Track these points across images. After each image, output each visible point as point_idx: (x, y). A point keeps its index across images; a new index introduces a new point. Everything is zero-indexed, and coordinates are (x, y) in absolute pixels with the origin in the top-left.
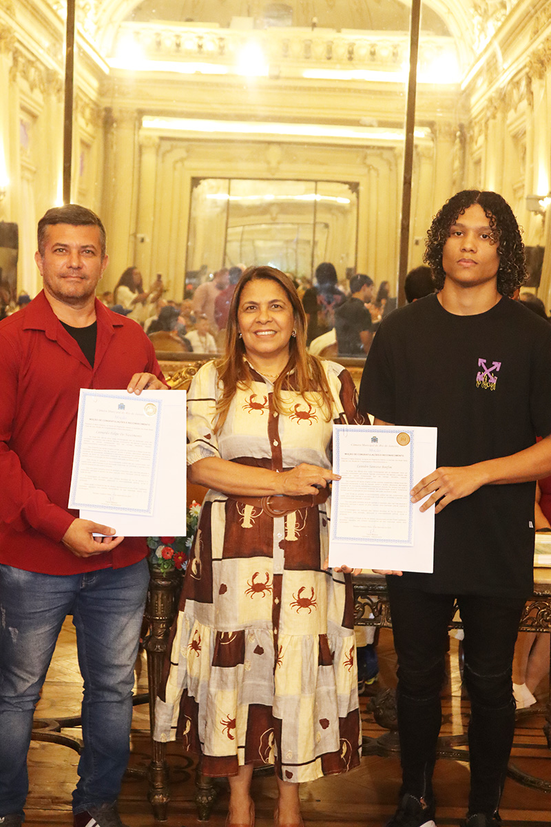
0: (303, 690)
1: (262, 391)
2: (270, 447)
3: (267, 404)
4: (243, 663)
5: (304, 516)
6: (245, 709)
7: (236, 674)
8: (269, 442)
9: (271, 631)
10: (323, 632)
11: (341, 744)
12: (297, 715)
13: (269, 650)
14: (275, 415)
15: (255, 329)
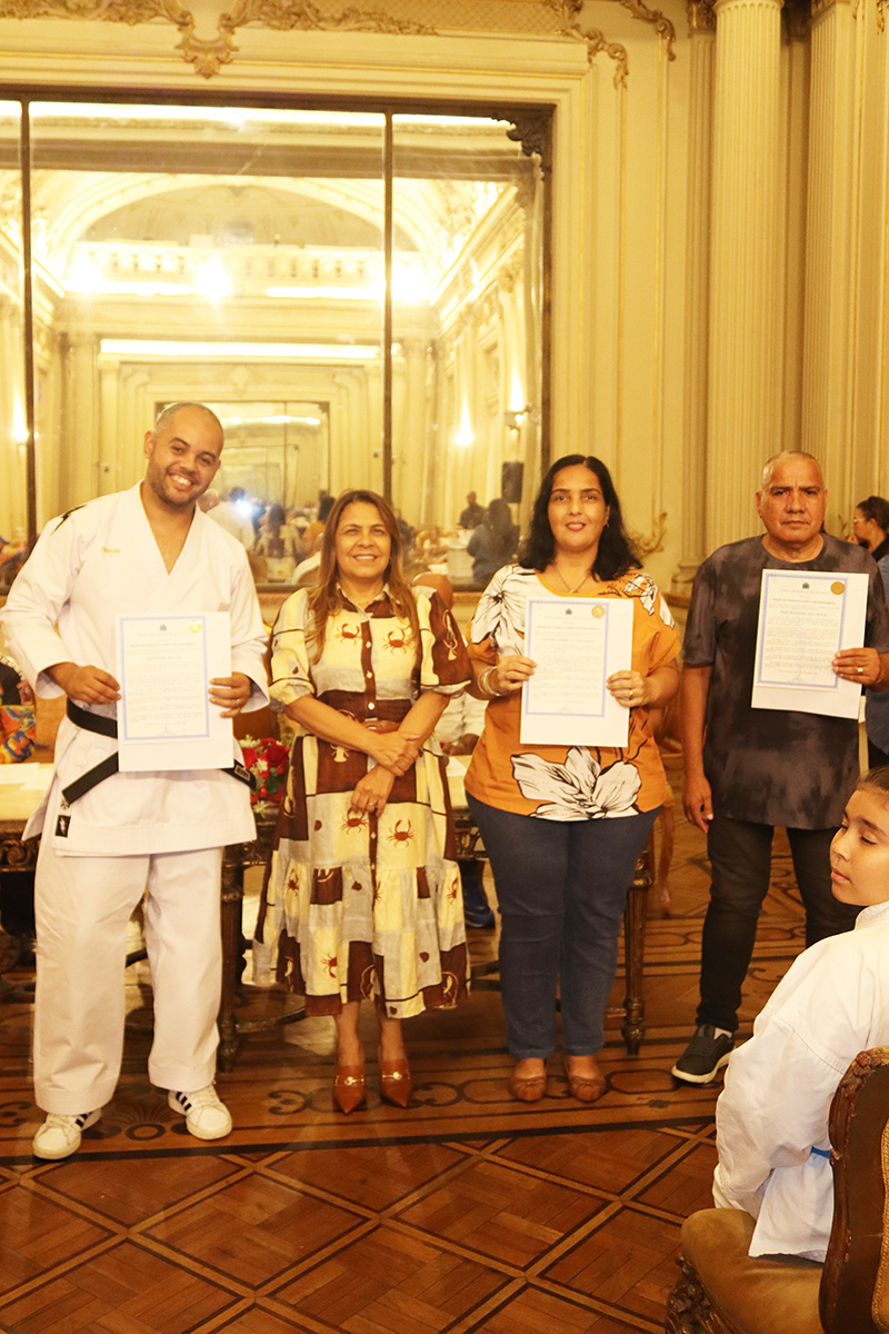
0: (404, 925)
1: (353, 621)
2: (363, 679)
3: (360, 634)
4: (341, 899)
6: (346, 947)
7: (335, 911)
8: (362, 674)
9: (368, 867)
10: (420, 865)
11: (445, 978)
12: (399, 951)
13: (367, 886)
14: (368, 645)
15: (356, 552)
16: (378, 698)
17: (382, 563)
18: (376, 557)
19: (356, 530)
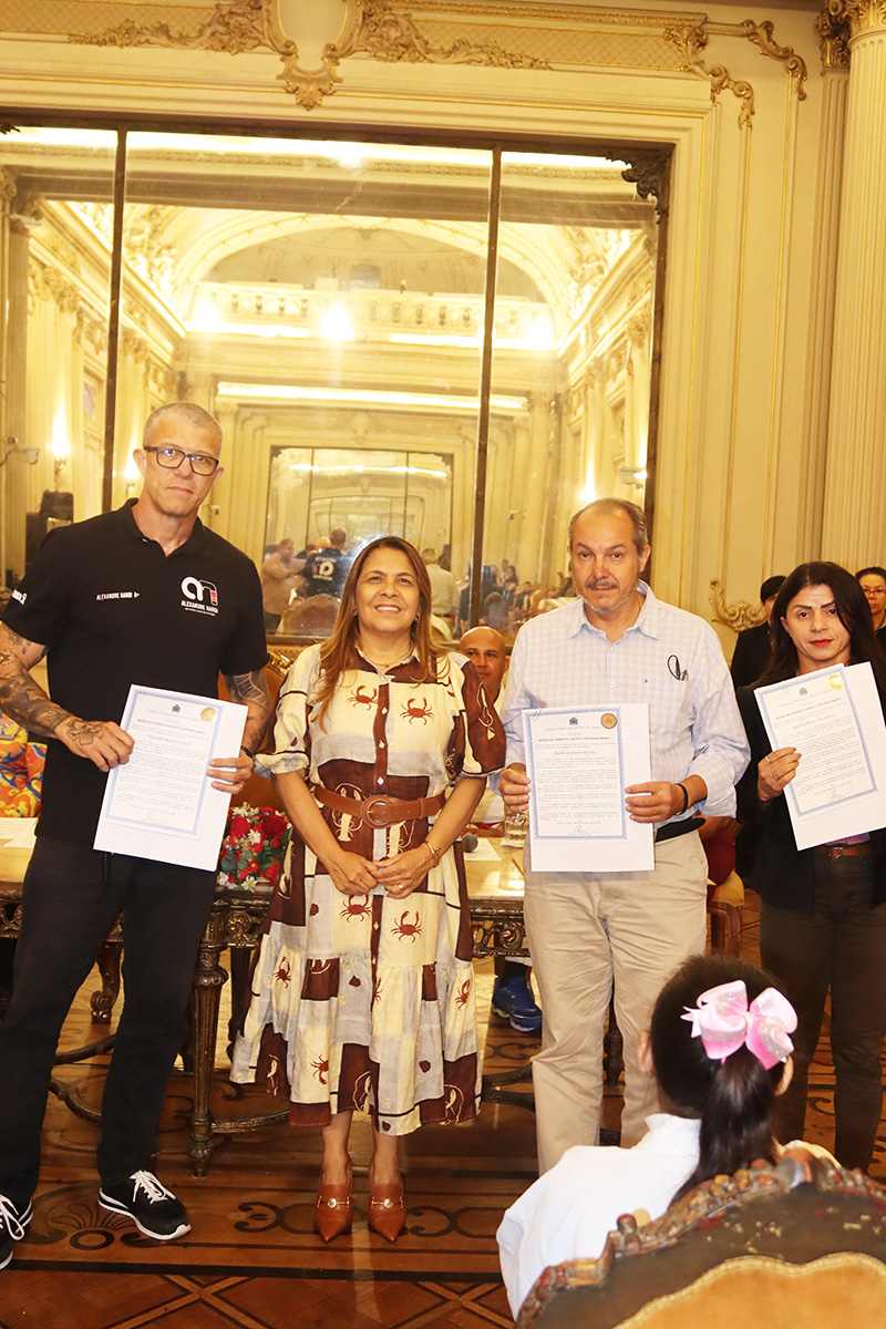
0: (404, 1030)
1: (370, 683)
2: (374, 748)
3: (377, 698)
4: (336, 995)
5: (409, 832)
6: (339, 1049)
7: (330, 1006)
8: (373, 742)
9: (369, 960)
10: (429, 962)
11: (447, 1091)
12: (397, 1059)
13: (367, 983)
14: (384, 711)
15: (376, 603)
16: (389, 773)
17: (408, 616)
18: (400, 610)
19: (379, 577)
